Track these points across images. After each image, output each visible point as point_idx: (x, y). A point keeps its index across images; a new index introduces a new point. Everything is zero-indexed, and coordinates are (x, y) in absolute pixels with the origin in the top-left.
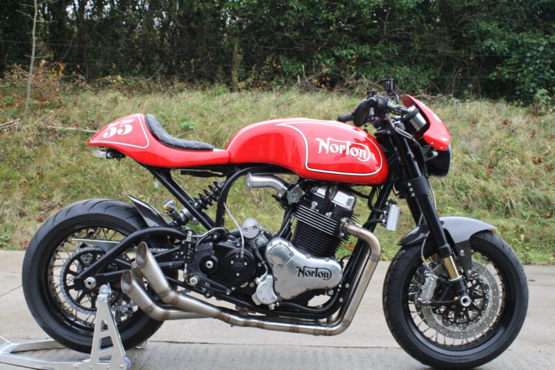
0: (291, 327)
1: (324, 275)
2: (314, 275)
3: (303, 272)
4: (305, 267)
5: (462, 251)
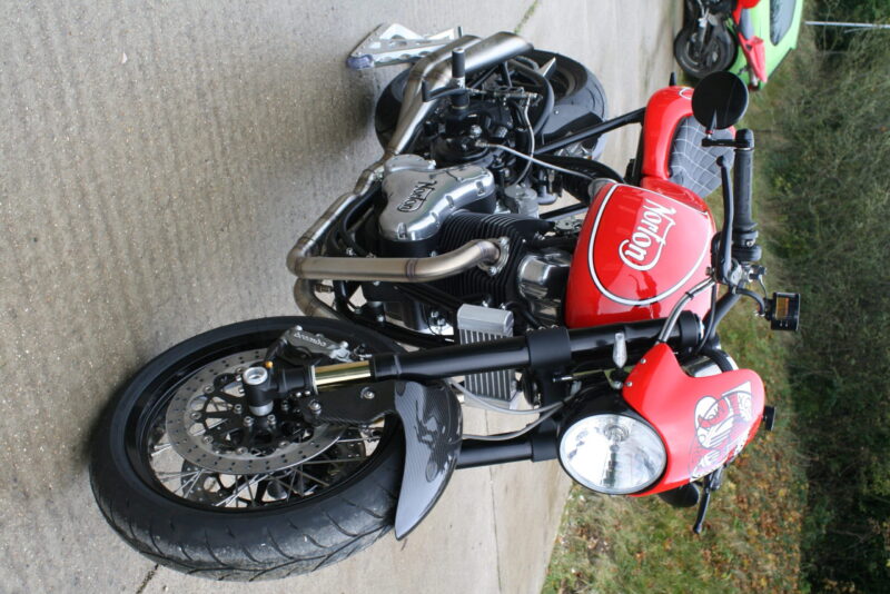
2: (415, 196)
3: (425, 187)
5: (371, 395)
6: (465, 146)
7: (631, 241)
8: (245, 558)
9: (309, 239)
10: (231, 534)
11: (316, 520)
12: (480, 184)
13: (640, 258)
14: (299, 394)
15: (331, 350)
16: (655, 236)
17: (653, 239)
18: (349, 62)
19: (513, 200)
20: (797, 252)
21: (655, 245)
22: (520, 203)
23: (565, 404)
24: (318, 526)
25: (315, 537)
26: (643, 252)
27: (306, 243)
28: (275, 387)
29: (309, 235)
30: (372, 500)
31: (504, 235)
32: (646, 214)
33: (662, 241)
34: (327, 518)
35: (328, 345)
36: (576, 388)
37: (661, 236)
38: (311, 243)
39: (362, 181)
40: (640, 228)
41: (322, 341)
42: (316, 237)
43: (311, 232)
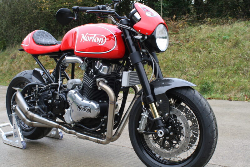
0: (86, 137)
1: (88, 110)
2: (84, 110)
3: (79, 108)
4: (80, 105)
5: (161, 101)
6: (59, 102)
7: (98, 42)
8: (214, 121)
9: (97, 140)
10: (210, 126)
11: (201, 105)
12: (75, 93)
13: (103, 39)
14: (163, 120)
15: (145, 117)
16: (94, 37)
17: (95, 37)
18: (25, 148)
19: (73, 86)
20: (4, 43)
21: (97, 36)
22: (74, 83)
23: (149, 52)
24: (202, 104)
25: (205, 105)
26: (101, 39)
27: (99, 141)
28: (162, 128)
29: (97, 141)
30: (190, 93)
31: (96, 80)
32: (86, 40)
33: (95, 35)
34: (199, 103)
35: (144, 118)
36: (144, 51)
37: (94, 35)
38: (99, 139)
39: (70, 133)
40: (93, 41)
41: (143, 120)
42: (97, 139)
43: (95, 141)
